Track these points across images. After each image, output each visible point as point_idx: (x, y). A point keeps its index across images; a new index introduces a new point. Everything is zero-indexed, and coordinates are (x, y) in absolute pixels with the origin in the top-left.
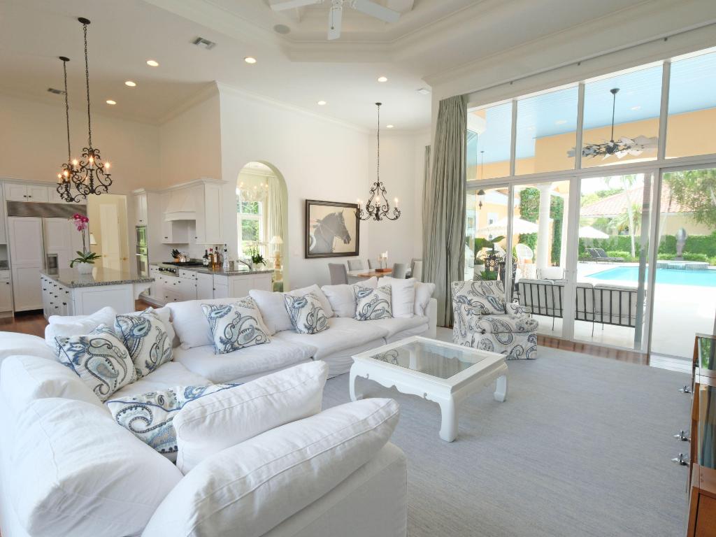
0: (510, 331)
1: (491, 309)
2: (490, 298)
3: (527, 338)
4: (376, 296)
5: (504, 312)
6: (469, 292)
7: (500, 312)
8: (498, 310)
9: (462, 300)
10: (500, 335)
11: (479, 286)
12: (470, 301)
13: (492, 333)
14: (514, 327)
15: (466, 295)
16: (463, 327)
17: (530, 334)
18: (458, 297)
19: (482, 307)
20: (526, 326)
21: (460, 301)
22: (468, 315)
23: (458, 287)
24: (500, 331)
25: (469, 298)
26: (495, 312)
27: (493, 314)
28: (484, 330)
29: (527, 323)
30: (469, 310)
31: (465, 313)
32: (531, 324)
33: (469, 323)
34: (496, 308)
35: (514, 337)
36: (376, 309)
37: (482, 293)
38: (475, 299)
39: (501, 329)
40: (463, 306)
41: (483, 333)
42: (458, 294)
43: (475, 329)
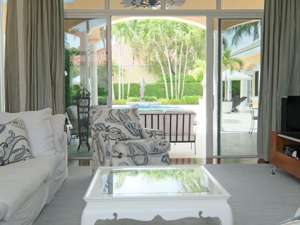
0: (145, 154)
1: (128, 134)
2: (126, 124)
3: (161, 158)
4: (11, 132)
5: (140, 137)
6: (106, 120)
7: (136, 137)
8: (134, 135)
9: (100, 128)
10: (136, 157)
11: (117, 114)
12: (107, 128)
13: (128, 156)
14: (149, 149)
15: (104, 122)
16: (101, 154)
17: (163, 154)
18: (96, 125)
19: (119, 133)
20: (159, 148)
21: (98, 129)
22: (105, 141)
23: (95, 115)
24: (135, 153)
25: (106, 125)
26: (132, 136)
27: (129, 139)
28: (121, 154)
29: (160, 144)
30: (106, 136)
31: (102, 139)
32: (164, 145)
33: (107, 148)
34: (132, 134)
35: (149, 158)
36: (14, 149)
37: (119, 120)
38: (113, 125)
39: (137, 151)
40: (100, 133)
41: (120, 157)
42: (96, 122)
43: (113, 154)
